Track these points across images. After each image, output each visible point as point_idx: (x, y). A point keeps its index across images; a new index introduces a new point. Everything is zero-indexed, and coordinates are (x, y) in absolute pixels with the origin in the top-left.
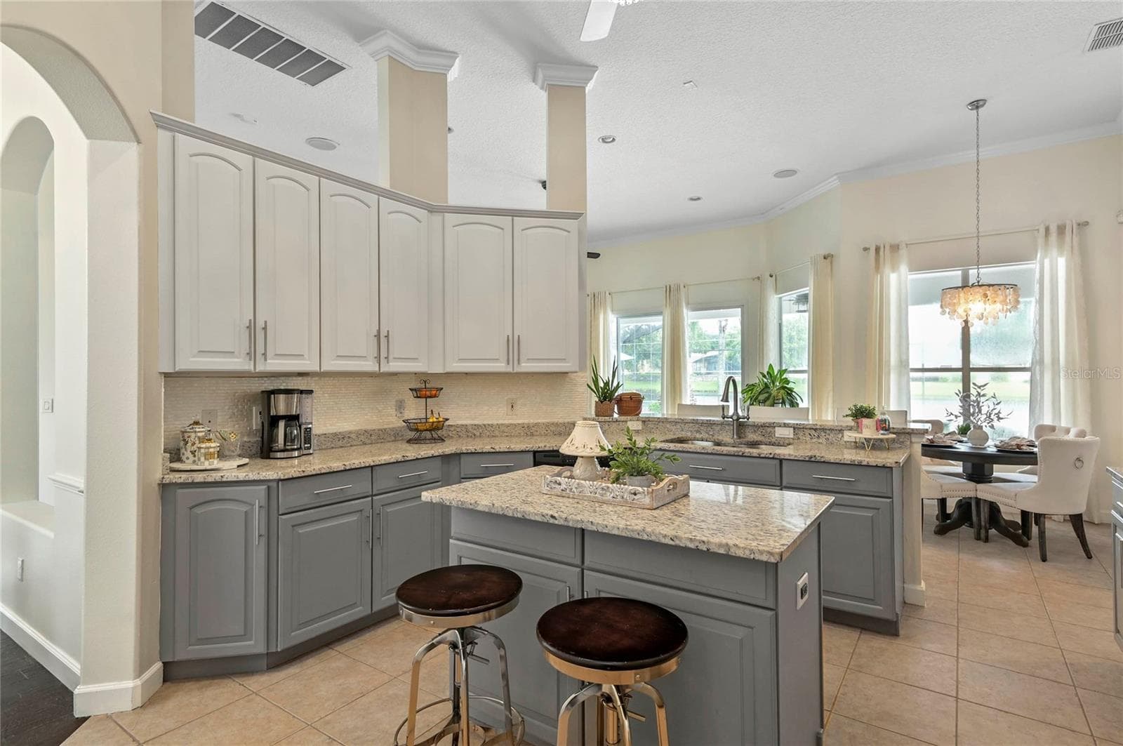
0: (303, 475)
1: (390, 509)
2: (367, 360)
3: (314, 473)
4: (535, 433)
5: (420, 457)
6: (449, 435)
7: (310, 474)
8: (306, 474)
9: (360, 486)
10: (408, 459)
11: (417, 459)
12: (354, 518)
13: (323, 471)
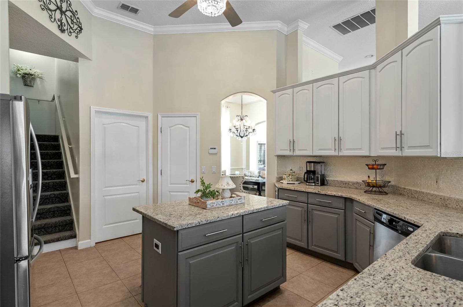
0: (282, 188)
1: (315, 212)
2: (332, 151)
3: (285, 188)
4: (449, 206)
5: (327, 194)
6: (404, 194)
7: (284, 188)
8: (283, 188)
9: (303, 198)
10: (321, 193)
11: (326, 195)
12: (300, 209)
13: (288, 189)
